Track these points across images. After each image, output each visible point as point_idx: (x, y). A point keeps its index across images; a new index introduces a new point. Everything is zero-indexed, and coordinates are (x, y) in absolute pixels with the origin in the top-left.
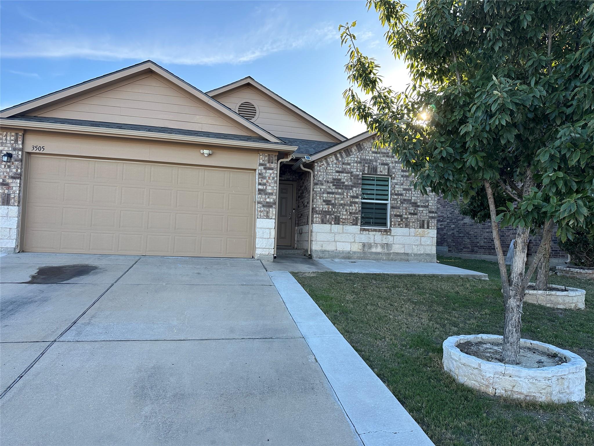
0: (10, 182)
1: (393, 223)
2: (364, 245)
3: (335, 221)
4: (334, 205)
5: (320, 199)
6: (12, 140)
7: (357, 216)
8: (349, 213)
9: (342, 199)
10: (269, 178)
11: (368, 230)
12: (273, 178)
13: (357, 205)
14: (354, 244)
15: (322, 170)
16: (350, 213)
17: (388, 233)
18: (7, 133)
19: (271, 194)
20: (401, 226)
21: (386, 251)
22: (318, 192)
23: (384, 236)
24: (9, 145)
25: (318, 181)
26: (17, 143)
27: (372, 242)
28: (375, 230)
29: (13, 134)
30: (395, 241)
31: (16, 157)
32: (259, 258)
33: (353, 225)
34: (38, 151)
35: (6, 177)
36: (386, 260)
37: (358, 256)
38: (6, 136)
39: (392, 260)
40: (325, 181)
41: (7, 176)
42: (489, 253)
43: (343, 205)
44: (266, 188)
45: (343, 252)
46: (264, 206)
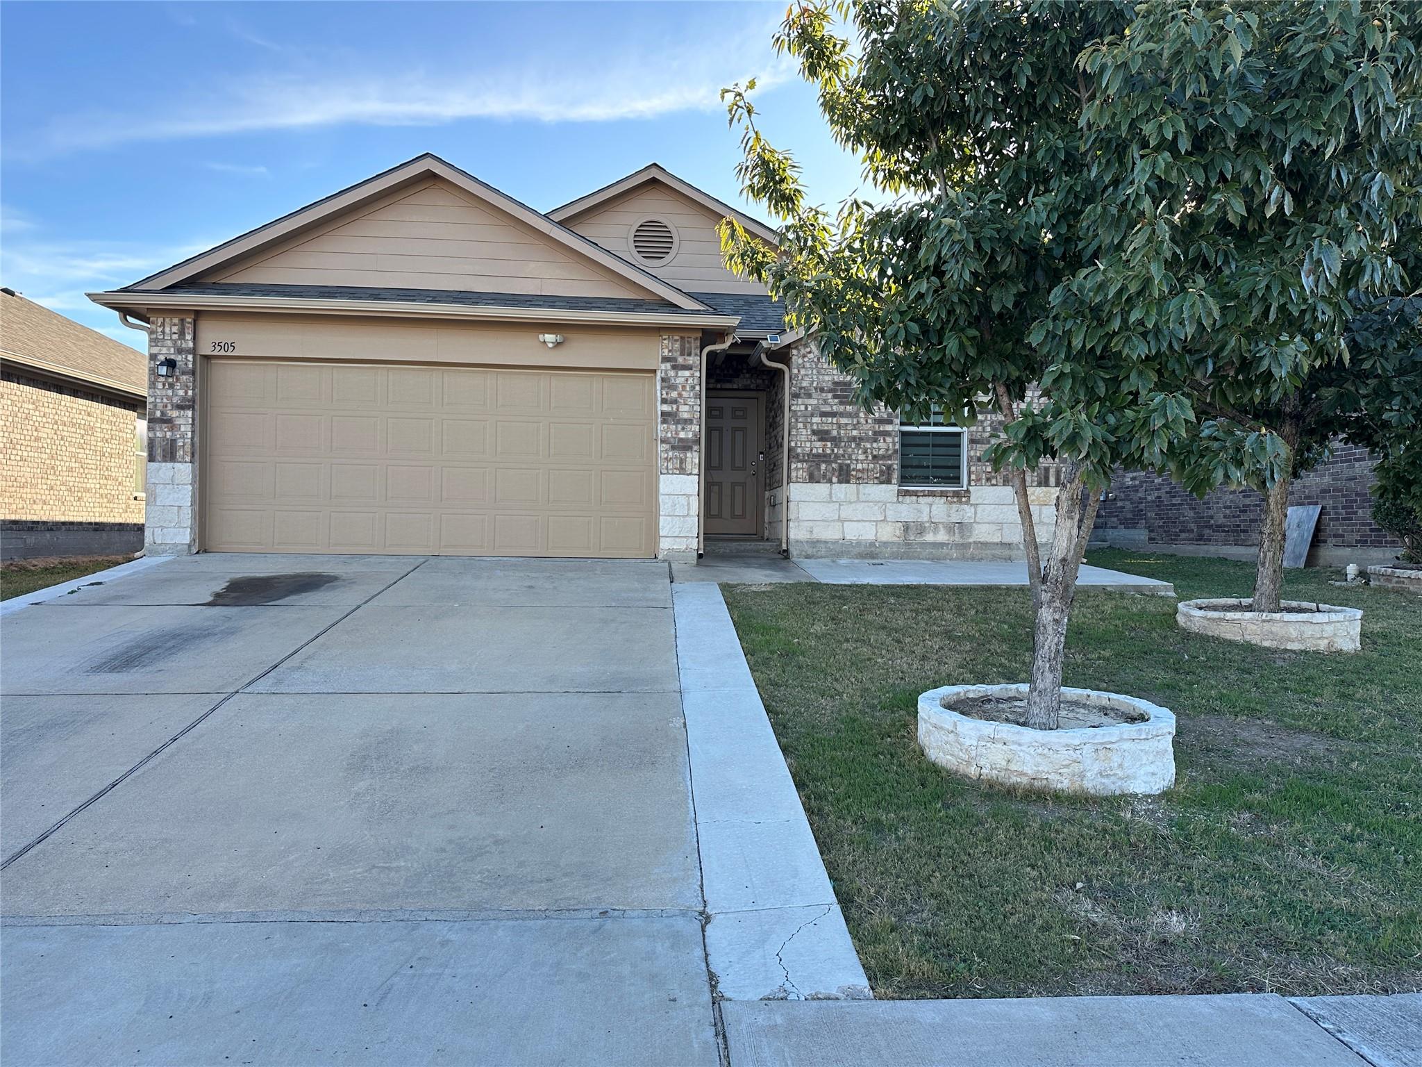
0: (174, 416)
1: (973, 477)
2: (906, 527)
3: (840, 475)
4: (836, 441)
5: (805, 427)
6: (175, 333)
7: (890, 462)
8: (870, 458)
9: (855, 427)
10: (684, 387)
11: (915, 494)
12: (693, 387)
13: (889, 439)
14: (883, 525)
15: (808, 365)
16: (875, 457)
17: (964, 499)
18: (164, 320)
19: (689, 421)
20: (994, 482)
21: (957, 539)
22: (799, 414)
23: (954, 506)
24: (169, 343)
25: (801, 388)
26: (184, 339)
27: (926, 519)
28: (932, 494)
29: (176, 321)
30: (978, 515)
31: (183, 366)
32: (666, 558)
33: (882, 483)
34: (222, 353)
35: (166, 406)
36: (957, 559)
37: (893, 552)
38: (163, 325)
39: (973, 559)
40: (816, 389)
41: (169, 405)
43: (858, 440)
44: (678, 409)
45: (859, 543)
46: (673, 448)
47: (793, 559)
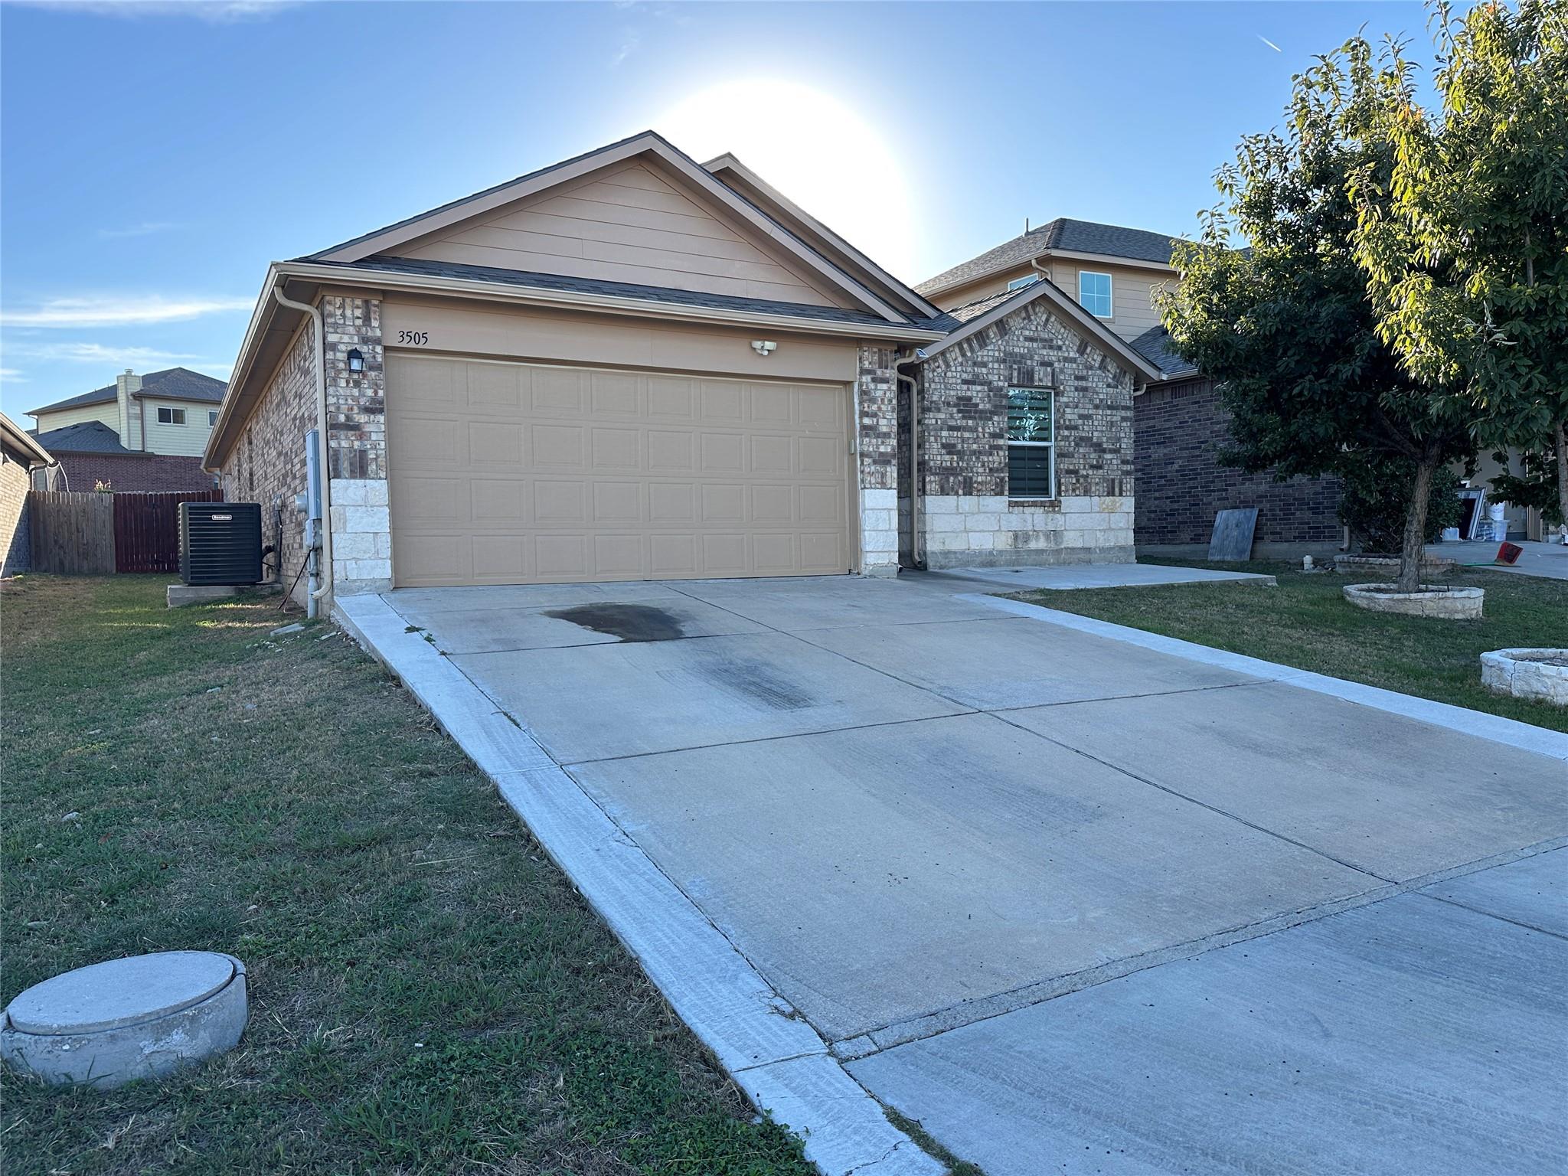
0: (362, 421)
1: (1063, 488)
2: (1016, 537)
3: (965, 487)
4: (961, 454)
5: (936, 441)
6: (358, 318)
7: (1002, 475)
8: (987, 471)
9: (976, 440)
10: (882, 400)
11: (1022, 504)
12: (890, 401)
13: (1001, 453)
14: (998, 534)
15: (937, 380)
16: (991, 470)
17: (1057, 509)
18: (344, 301)
19: (887, 435)
20: (1077, 492)
21: (1053, 545)
22: (931, 427)
23: (1050, 515)
24: (351, 330)
25: (932, 402)
26: (370, 326)
27: (1030, 528)
28: (1034, 504)
29: (358, 302)
30: (1067, 523)
31: (371, 360)
32: (872, 573)
33: (996, 495)
34: (412, 345)
35: (352, 409)
36: (1054, 564)
37: (1007, 560)
38: (343, 306)
39: (1064, 563)
40: (944, 403)
41: (355, 408)
42: (1160, 540)
43: (978, 453)
44: (877, 422)
45: (980, 553)
46: (875, 462)
47: (931, 570)
